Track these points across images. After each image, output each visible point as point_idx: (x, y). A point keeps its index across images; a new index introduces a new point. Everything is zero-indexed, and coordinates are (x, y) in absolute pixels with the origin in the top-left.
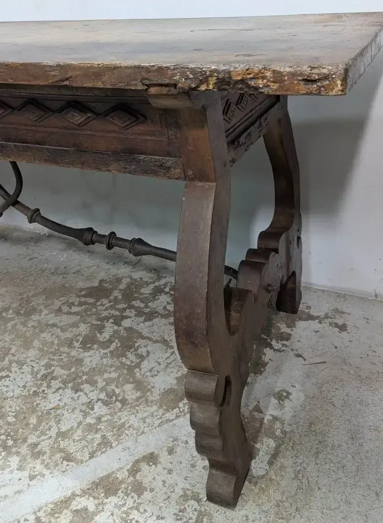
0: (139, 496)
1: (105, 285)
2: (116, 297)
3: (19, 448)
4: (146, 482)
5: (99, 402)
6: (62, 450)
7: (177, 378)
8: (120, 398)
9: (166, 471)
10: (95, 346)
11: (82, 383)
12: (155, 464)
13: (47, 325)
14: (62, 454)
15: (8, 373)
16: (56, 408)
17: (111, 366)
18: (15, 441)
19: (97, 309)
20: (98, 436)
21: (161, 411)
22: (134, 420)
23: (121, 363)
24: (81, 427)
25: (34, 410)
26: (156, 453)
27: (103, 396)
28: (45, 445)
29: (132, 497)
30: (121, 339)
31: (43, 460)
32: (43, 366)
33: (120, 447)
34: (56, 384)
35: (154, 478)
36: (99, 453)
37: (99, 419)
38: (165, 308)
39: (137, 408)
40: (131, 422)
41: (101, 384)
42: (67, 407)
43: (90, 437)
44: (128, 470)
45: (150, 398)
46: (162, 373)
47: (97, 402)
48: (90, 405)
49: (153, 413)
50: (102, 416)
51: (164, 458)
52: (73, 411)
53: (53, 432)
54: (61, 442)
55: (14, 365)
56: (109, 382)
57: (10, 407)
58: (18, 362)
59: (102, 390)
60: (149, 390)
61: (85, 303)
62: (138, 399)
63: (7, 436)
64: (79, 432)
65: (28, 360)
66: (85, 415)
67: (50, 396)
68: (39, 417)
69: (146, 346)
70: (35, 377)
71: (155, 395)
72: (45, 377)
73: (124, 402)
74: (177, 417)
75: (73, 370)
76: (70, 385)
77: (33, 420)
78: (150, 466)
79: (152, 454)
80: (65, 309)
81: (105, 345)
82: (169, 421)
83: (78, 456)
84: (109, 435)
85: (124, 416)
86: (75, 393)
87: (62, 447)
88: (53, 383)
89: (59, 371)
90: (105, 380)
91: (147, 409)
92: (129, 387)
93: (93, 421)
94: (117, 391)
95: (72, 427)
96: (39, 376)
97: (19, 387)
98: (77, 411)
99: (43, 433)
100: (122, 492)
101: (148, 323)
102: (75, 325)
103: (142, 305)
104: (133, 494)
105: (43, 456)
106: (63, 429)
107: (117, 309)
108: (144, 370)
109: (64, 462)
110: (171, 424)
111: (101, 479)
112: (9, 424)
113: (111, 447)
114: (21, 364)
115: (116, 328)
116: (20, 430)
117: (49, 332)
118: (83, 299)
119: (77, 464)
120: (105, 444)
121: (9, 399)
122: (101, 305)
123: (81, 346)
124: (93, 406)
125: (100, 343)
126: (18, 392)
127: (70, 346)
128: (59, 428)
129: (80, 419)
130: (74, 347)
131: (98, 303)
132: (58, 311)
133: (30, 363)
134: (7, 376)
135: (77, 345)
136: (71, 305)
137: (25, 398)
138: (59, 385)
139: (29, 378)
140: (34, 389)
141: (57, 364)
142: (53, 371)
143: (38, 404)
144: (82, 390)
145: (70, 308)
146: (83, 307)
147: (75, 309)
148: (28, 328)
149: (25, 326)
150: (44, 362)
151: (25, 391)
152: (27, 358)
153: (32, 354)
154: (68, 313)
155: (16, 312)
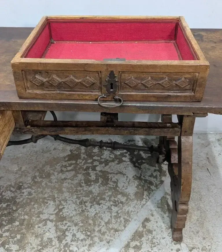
0: (152, 234)
1: (74, 152)
2: (84, 157)
3: (94, 234)
4: (151, 229)
5: (112, 206)
6: (112, 229)
7: (136, 187)
8: (119, 202)
9: (155, 223)
10: (92, 183)
11: (99, 201)
12: (150, 221)
13: (62, 180)
14: (113, 230)
15: (62, 207)
16: (96, 214)
17: (106, 190)
18: (90, 232)
19: (79, 165)
20: (122, 219)
21: (139, 202)
22: (131, 209)
23: (109, 187)
24: (112, 218)
25: (87, 218)
26: (148, 217)
27: (112, 203)
28: (103, 229)
29: (150, 235)
30: (101, 176)
31: (107, 235)
32: (76, 198)
33: (133, 220)
34: (88, 204)
35: (153, 226)
36: (127, 225)
37: (117, 212)
38: (110, 157)
39: (129, 203)
40: (131, 210)
41: (107, 199)
42: (101, 212)
43: (119, 221)
44: (142, 227)
45: (131, 198)
46: (128, 187)
47: (111, 206)
48: (109, 208)
49: (136, 203)
50: (119, 210)
51: (152, 218)
52: (104, 213)
53: (103, 223)
54: (109, 226)
55: (62, 202)
56: (110, 197)
57: (77, 220)
58: (63, 200)
59: (110, 200)
60: (128, 195)
61: (72, 164)
62: (127, 200)
63: (85, 231)
64: (113, 220)
65: (67, 198)
66: (111, 213)
67: (90, 210)
68: (93, 220)
69: (114, 177)
70: (77, 204)
71: (132, 197)
72: (81, 203)
73: (122, 203)
74: (146, 202)
75: (91, 196)
76: (95, 203)
77: (91, 222)
78: (148, 223)
79: (146, 218)
81: (96, 181)
82: (144, 205)
83: (120, 228)
84: (126, 217)
85: (126, 208)
86: (100, 206)
87: (111, 227)
88: (86, 204)
89: (85, 199)
90: (108, 196)
91: (133, 202)
92: (119, 196)
93: (116, 214)
94: (116, 199)
95: (109, 219)
96: (78, 203)
97: (73, 210)
98: (106, 212)
99: (99, 225)
100: (145, 235)
101: (108, 167)
102: (75, 176)
103: (99, 158)
104: (149, 234)
105: (106, 233)
106: (106, 221)
107: (89, 163)
108: (121, 187)
109: (116, 232)
110: (146, 205)
111: (135, 233)
112: (82, 226)
113: (130, 221)
114: (65, 200)
115: (95, 172)
116: (89, 227)
117: (66, 182)
118: (69, 162)
119: (122, 231)
120: (127, 221)
121: (73, 217)
122: (80, 163)
123: (85, 185)
124: (111, 208)
125: (93, 181)
126: (74, 213)
127: (81, 186)
128: (104, 221)
129: (110, 215)
130: (83, 186)
131: (78, 162)
132: (62, 171)
133: (69, 199)
134: (64, 208)
135: (84, 185)
136: (65, 167)
137: (80, 214)
138: (90, 204)
139: (74, 205)
140: (80, 209)
141: (82, 196)
142: (82, 199)
143: (88, 215)
144: (101, 204)
145: (66, 168)
146: (72, 166)
147: (69, 168)
148: (54, 183)
149: (52, 183)
150: (75, 197)
151: (77, 211)
152: (65, 197)
153: (66, 195)
154: (67, 171)
155: (41, 177)
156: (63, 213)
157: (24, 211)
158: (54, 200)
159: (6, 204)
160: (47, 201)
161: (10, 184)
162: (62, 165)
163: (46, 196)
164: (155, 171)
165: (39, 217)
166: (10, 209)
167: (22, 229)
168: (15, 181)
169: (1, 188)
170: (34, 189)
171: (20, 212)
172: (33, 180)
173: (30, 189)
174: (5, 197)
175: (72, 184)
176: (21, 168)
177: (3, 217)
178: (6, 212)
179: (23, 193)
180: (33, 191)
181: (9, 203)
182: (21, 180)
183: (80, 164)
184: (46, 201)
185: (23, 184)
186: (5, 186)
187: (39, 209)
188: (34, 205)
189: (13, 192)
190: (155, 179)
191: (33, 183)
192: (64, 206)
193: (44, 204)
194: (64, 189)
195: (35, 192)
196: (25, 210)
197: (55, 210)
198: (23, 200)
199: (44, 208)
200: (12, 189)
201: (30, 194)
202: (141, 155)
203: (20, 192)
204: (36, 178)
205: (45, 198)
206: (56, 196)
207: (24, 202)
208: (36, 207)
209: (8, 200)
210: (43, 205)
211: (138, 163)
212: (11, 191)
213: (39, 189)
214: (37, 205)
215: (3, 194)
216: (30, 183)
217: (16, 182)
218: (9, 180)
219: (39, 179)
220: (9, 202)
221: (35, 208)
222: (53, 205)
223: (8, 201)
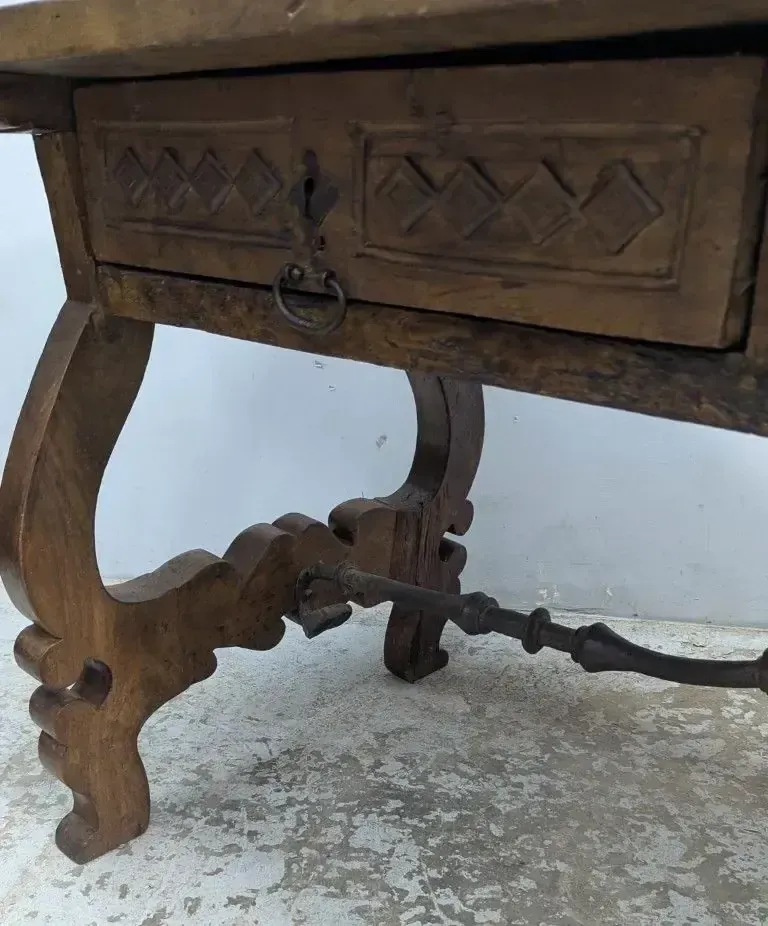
159: (455, 814)
160: (639, 824)
161: (451, 752)
162: (658, 716)
165: (619, 871)
166: (480, 831)
167: (559, 909)
168: (467, 746)
169: (418, 761)
170: (561, 779)
173: (544, 777)
174: (439, 790)
177: (457, 856)
178: (460, 839)
181: (465, 812)
183: (737, 721)
184: (631, 821)
186: (432, 755)
188: (581, 829)
189: (472, 778)
192: (727, 847)
194: (698, 791)
196: (547, 842)
200: (464, 768)
201: (548, 791)
203: (502, 781)
204: (558, 745)
206: (674, 810)
208: (595, 839)
209: (458, 801)
212: (463, 775)
213: (585, 781)
214: (597, 832)
215: (431, 779)
216: (536, 758)
218: (446, 741)
220: (466, 809)
221: (589, 841)
222: (670, 838)
223: (460, 804)
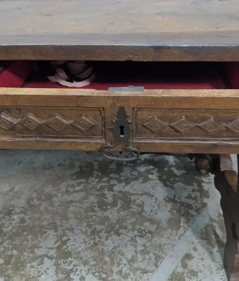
0: (197, 277)
1: (84, 169)
2: (97, 175)
3: (112, 277)
4: (194, 268)
5: (137, 237)
6: (138, 269)
7: (169, 211)
8: (147, 231)
9: (200, 260)
10: (109, 207)
11: (118, 230)
12: (192, 258)
13: (68, 202)
14: (139, 271)
15: (67, 237)
16: (115, 248)
17: (127, 215)
18: (106, 273)
19: (92, 185)
20: (151, 255)
21: (174, 231)
22: (164, 240)
23: (132, 212)
24: (138, 253)
25: (102, 253)
26: (188, 252)
27: (136, 233)
28: (125, 270)
29: (194, 279)
30: (120, 198)
31: (131, 278)
32: (86, 227)
33: (167, 257)
34: (103, 235)
35: (197, 266)
36: (159, 263)
37: (144, 245)
38: (131, 174)
39: (160, 233)
40: (163, 242)
41: (130, 227)
42: (121, 246)
43: (147, 257)
44: (181, 266)
45: (163, 226)
46: (159, 211)
47: (136, 237)
48: (133, 240)
49: (171, 234)
50: (146, 243)
51: (194, 254)
52: (126, 246)
53: (125, 261)
54: (134, 265)
55: (67, 232)
56: (134, 224)
57: (87, 256)
58: (68, 229)
59: (133, 229)
60: (159, 222)
61: (81, 183)
62: (157, 229)
63: (99, 272)
64: (139, 256)
65: (74, 226)
66: (136, 247)
67: (106, 242)
68: (109, 256)
69: (138, 199)
70: (87, 235)
71: (165, 224)
72: (93, 233)
73: (150, 232)
74: (185, 232)
75: (107, 224)
76: (112, 233)
77: (107, 259)
78: (191, 260)
79: (187, 254)
80: (71, 189)
81: (114, 204)
82: (182, 235)
83: (149, 268)
84: (157, 252)
85: (157, 240)
86: (119, 236)
87: (136, 267)
88: (101, 235)
89: (99, 227)
90: (130, 224)
91: (166, 232)
92: (147, 224)
93: (142, 248)
94: (142, 228)
95: (133, 255)
96: (89, 234)
97: (81, 243)
98: (129, 245)
99: (119, 264)
100: (187, 278)
101: (129, 186)
102: (86, 198)
103: (118, 176)
104: (193, 277)
105: (129, 276)
106: (129, 257)
107: (104, 182)
108: (148, 213)
109: (144, 274)
110: (184, 236)
111: (171, 275)
112: (95, 266)
113: (163, 258)
114: (71, 230)
115: (112, 193)
116: (105, 267)
117: (73, 206)
118: (78, 181)
119: (152, 273)
120: (158, 258)
121: (82, 252)
122: (92, 182)
123: (100, 209)
124: (135, 240)
125: (110, 204)
126: (83, 246)
127: (93, 211)
128: (126, 258)
129: (134, 249)
130: (97, 211)
131: (90, 181)
132: (67, 192)
133: (76, 228)
134: (68, 239)
135: (97, 209)
136: (73, 186)
137: (92, 248)
138: (106, 235)
139: (83, 236)
140: (92, 242)
141: (94, 223)
142: (95, 228)
143: (102, 249)
144: (122, 234)
145: (74, 188)
146: (82, 185)
147: (78, 188)
148: (56, 207)
149: (53, 206)
150: (85, 225)
151: (87, 244)
152: (71, 225)
153: (73, 222)
154: (75, 192)
155: (39, 199)
156: (67, 247)
157: (12, 244)
158: (55, 229)
163: (45, 223)
164: (193, 191)
171: (7, 246)
172: (28, 203)
175: (81, 207)
176: (13, 188)
179: (14, 220)
180: (28, 217)
182: (12, 203)
185: (14, 208)
187: (33, 242)
190: (194, 202)
191: (28, 207)
193: (42, 234)
195: (30, 219)
197: (56, 243)
198: (12, 229)
199: (41, 241)
202: (172, 171)
205: (43, 227)
207: (14, 232)
210: (39, 235)
211: (170, 182)
217: (5, 205)
219: (36, 202)
